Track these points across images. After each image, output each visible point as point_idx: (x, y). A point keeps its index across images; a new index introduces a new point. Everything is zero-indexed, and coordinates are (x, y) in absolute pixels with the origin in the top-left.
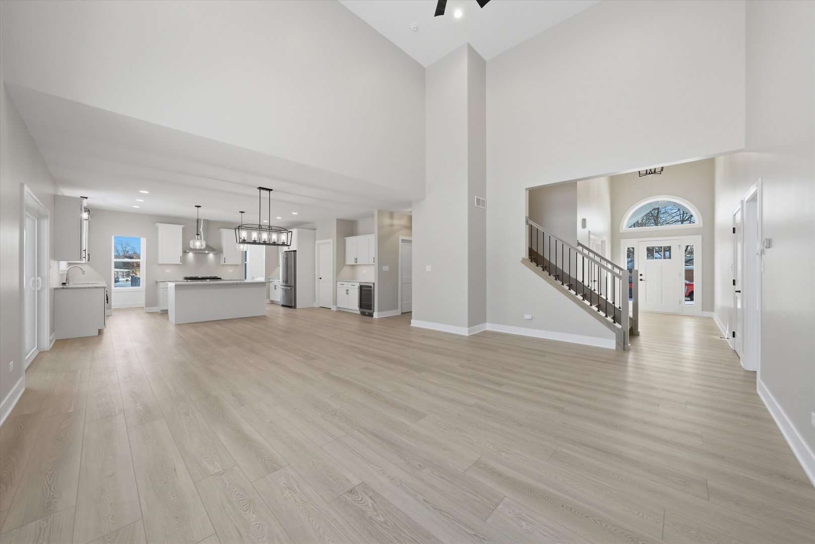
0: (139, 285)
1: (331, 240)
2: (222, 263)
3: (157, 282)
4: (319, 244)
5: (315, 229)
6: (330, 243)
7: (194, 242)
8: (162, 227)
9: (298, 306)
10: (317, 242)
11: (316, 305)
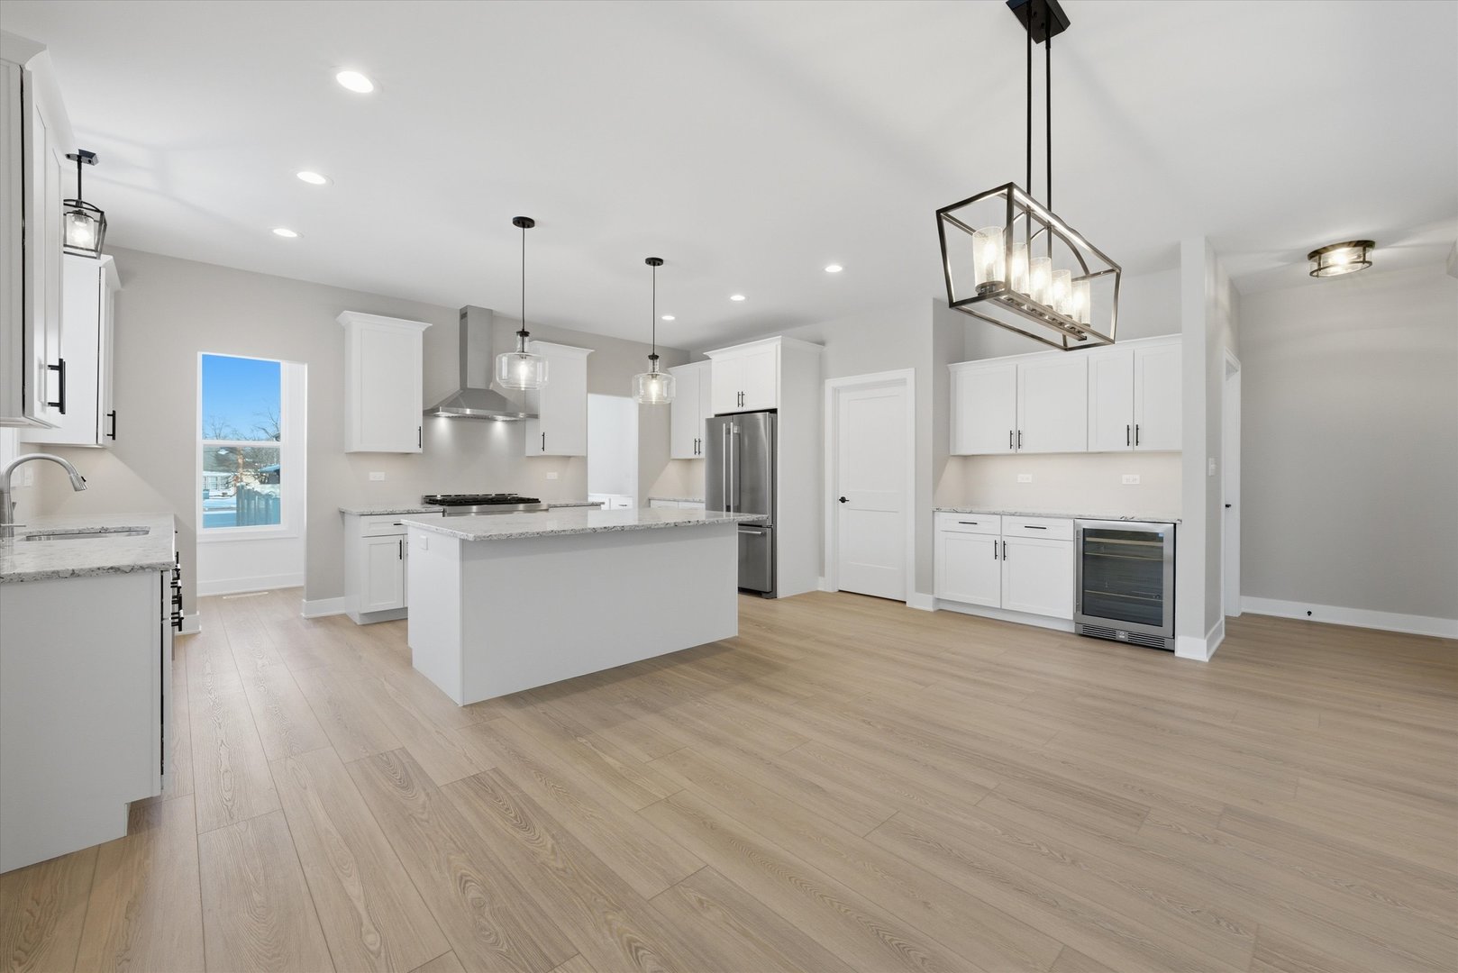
0: (278, 521)
1: (908, 374)
2: (532, 447)
3: (342, 513)
4: (836, 390)
5: (822, 343)
6: (903, 382)
7: (510, 365)
8: (359, 325)
9: (783, 590)
10: (830, 384)
11: (826, 585)
